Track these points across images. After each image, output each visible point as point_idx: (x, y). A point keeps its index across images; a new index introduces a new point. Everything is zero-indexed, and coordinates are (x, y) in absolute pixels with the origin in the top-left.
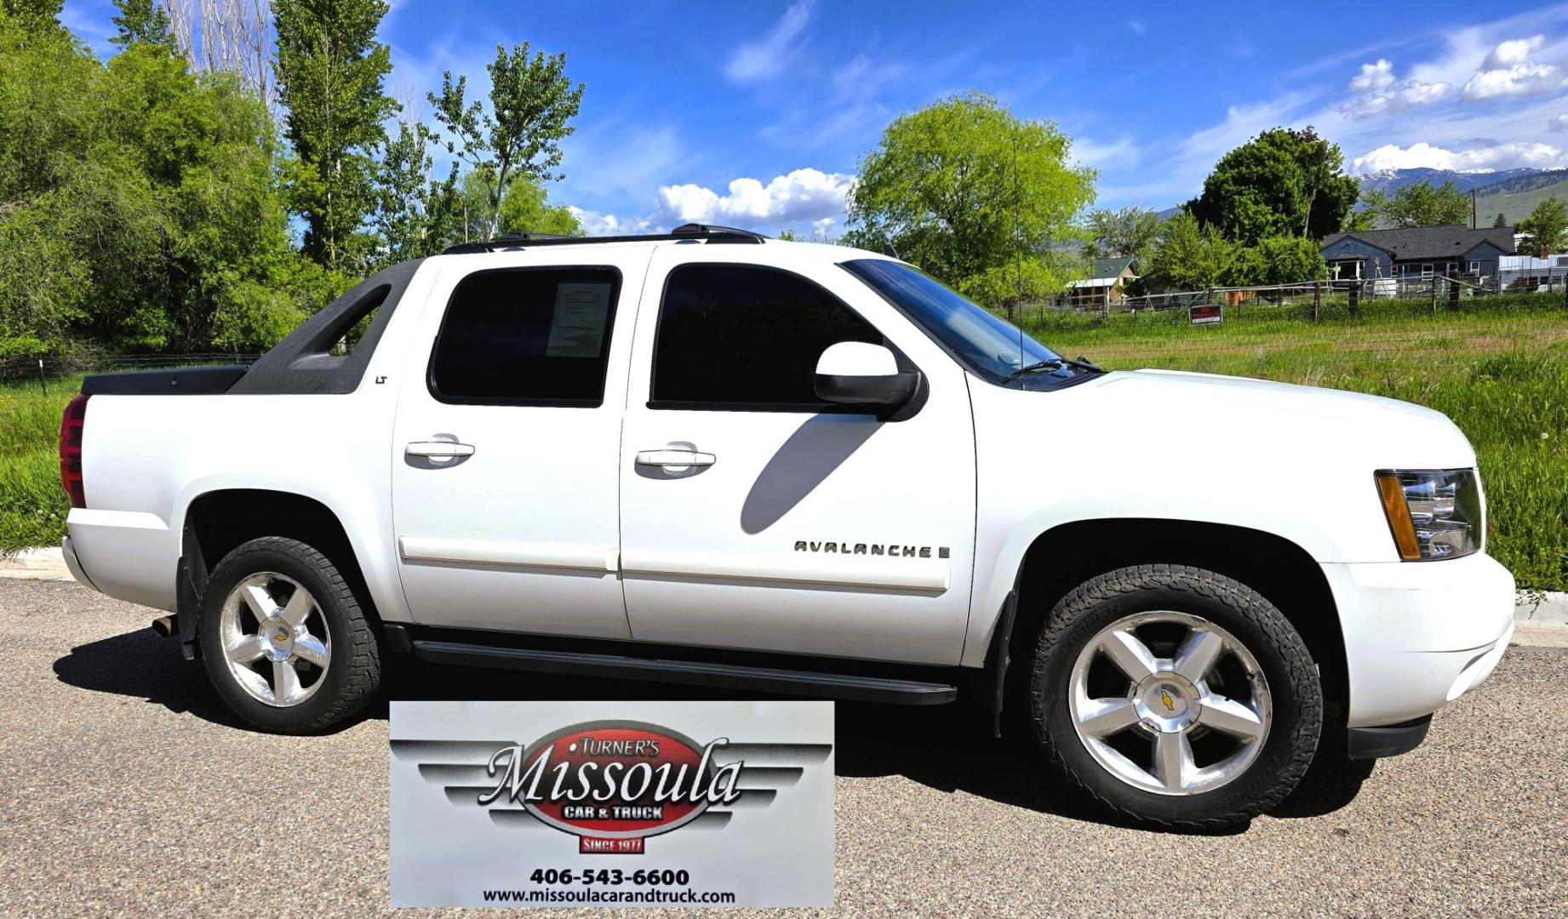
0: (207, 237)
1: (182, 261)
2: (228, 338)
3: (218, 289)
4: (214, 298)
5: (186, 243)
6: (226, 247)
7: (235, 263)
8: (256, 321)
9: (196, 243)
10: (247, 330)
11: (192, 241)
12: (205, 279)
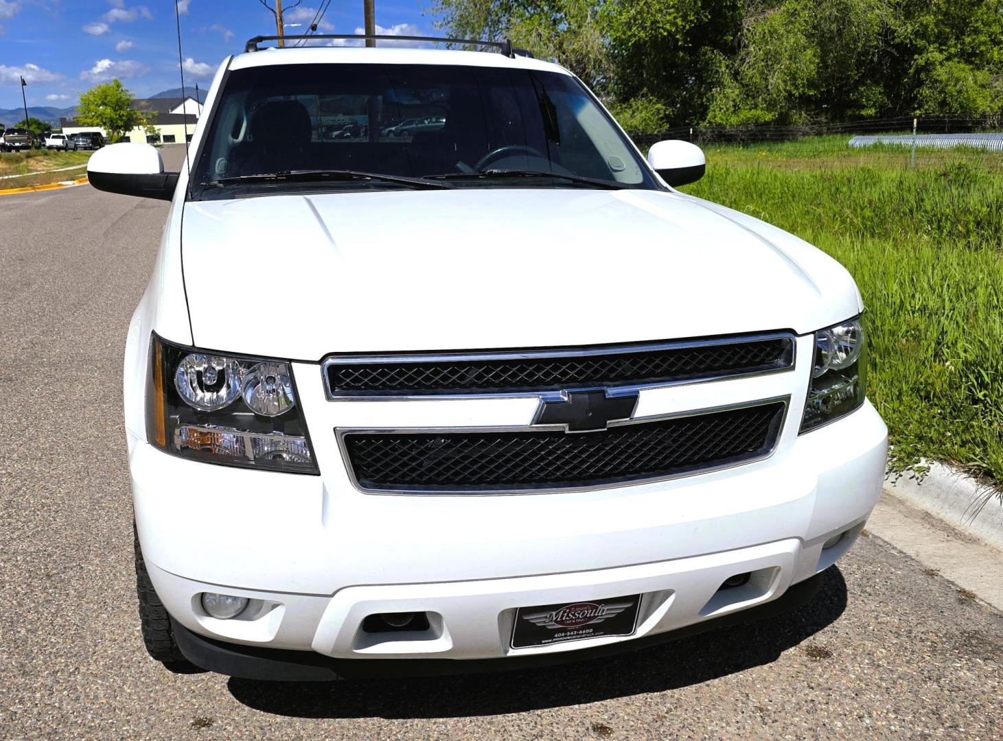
0: (922, 24)
1: (897, 46)
2: (926, 110)
3: (928, 67)
4: (923, 76)
5: (904, 30)
6: (940, 32)
7: (945, 44)
8: (952, 96)
9: (912, 30)
10: (943, 104)
11: (910, 29)
12: (915, 60)
